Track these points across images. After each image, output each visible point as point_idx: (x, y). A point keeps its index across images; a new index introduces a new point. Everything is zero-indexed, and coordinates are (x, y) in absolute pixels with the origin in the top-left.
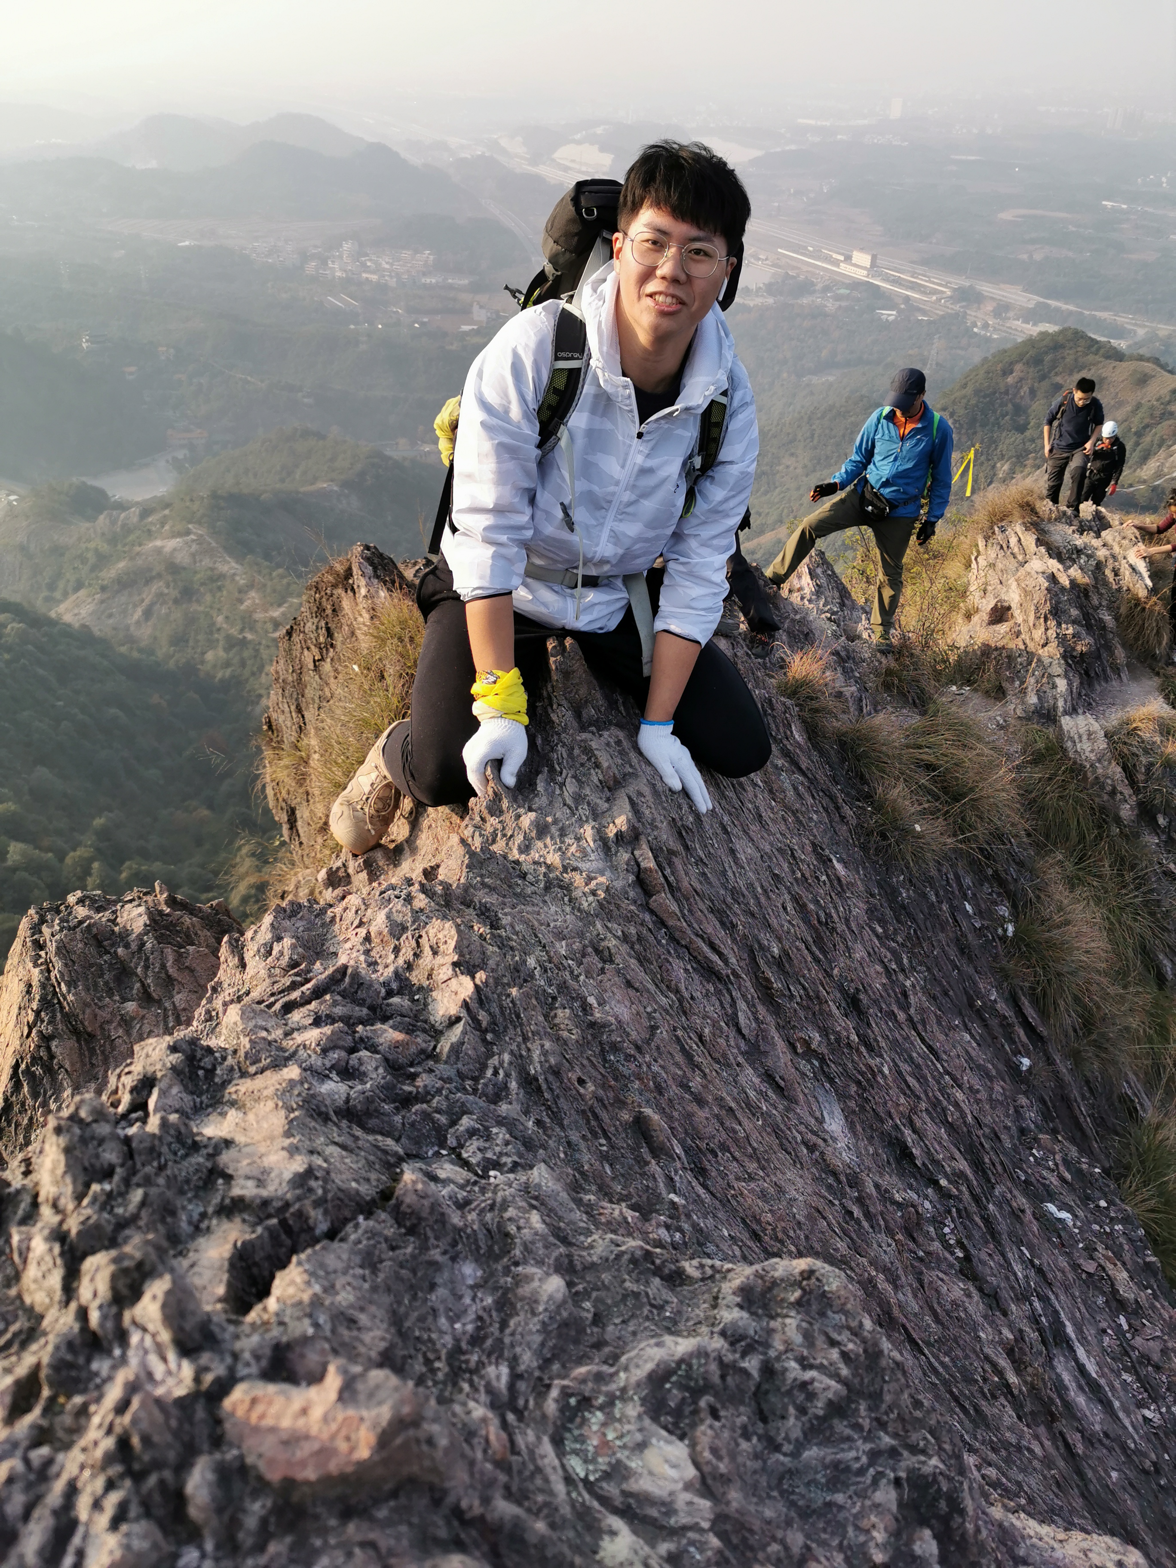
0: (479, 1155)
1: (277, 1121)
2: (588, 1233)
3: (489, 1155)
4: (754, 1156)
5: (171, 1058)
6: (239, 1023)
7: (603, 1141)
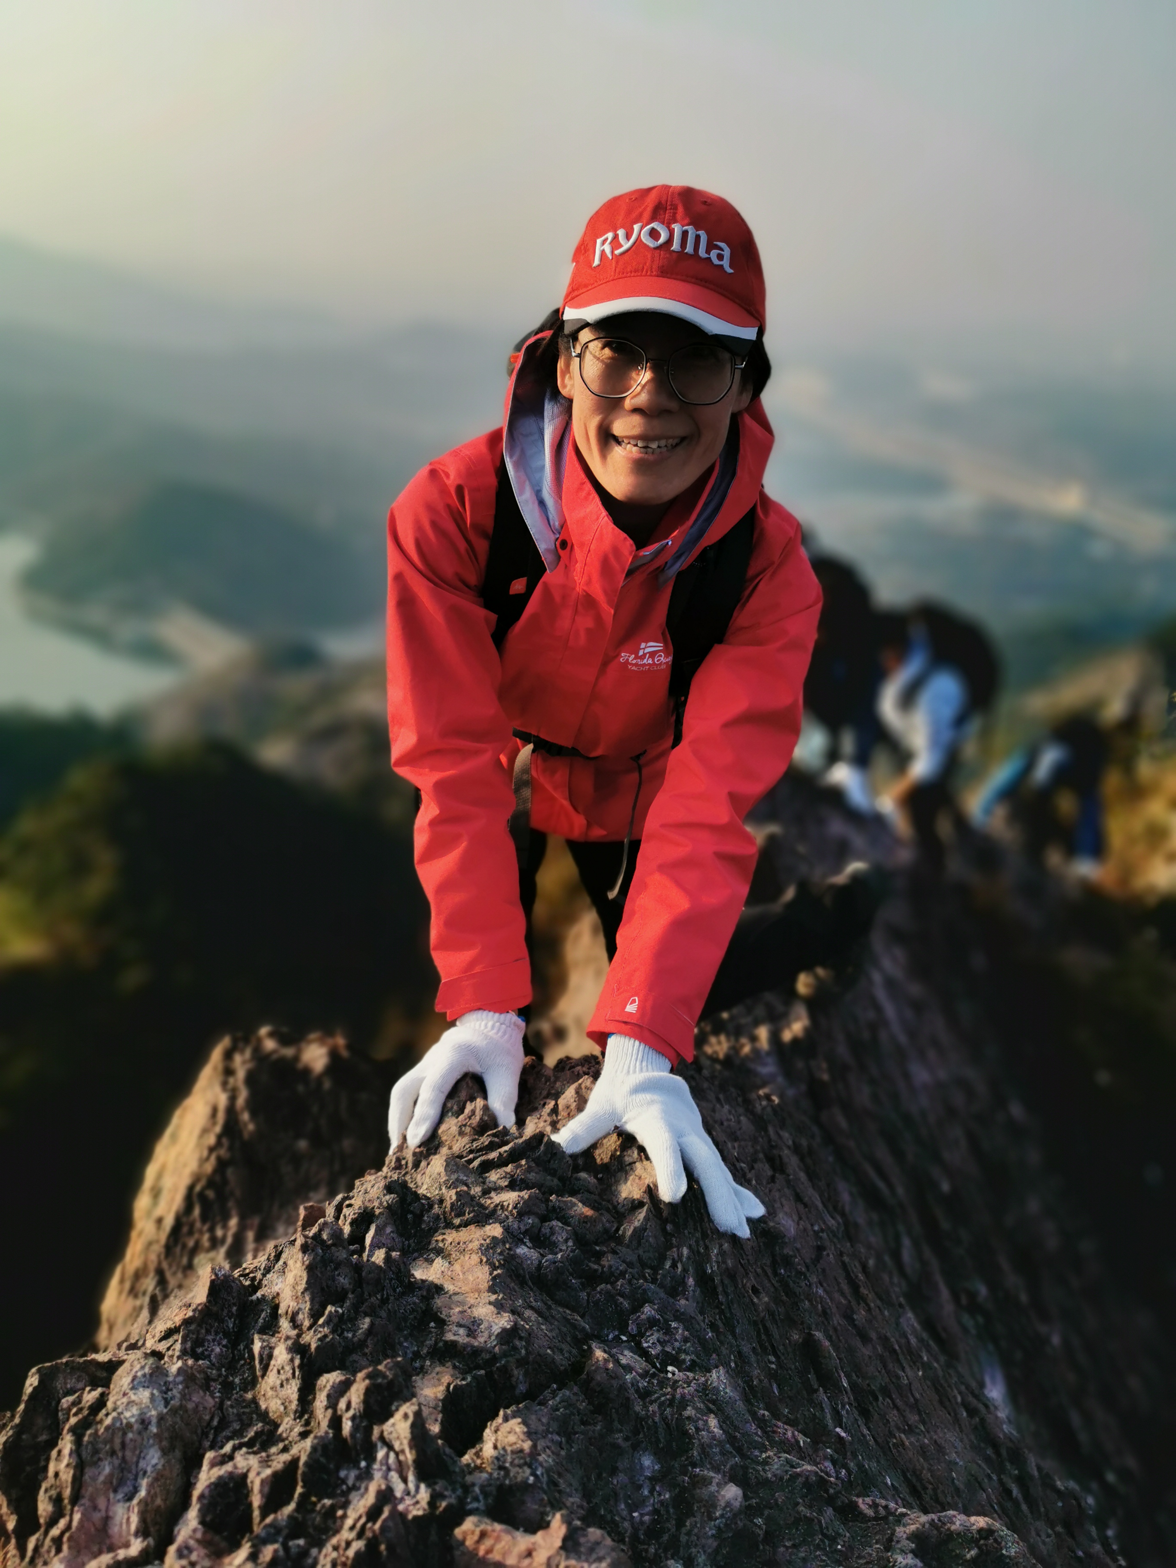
0: (659, 1348)
1: (482, 1275)
2: (764, 1449)
3: (668, 1349)
4: (916, 1407)
5: (388, 1197)
6: (443, 1173)
7: (773, 1359)
